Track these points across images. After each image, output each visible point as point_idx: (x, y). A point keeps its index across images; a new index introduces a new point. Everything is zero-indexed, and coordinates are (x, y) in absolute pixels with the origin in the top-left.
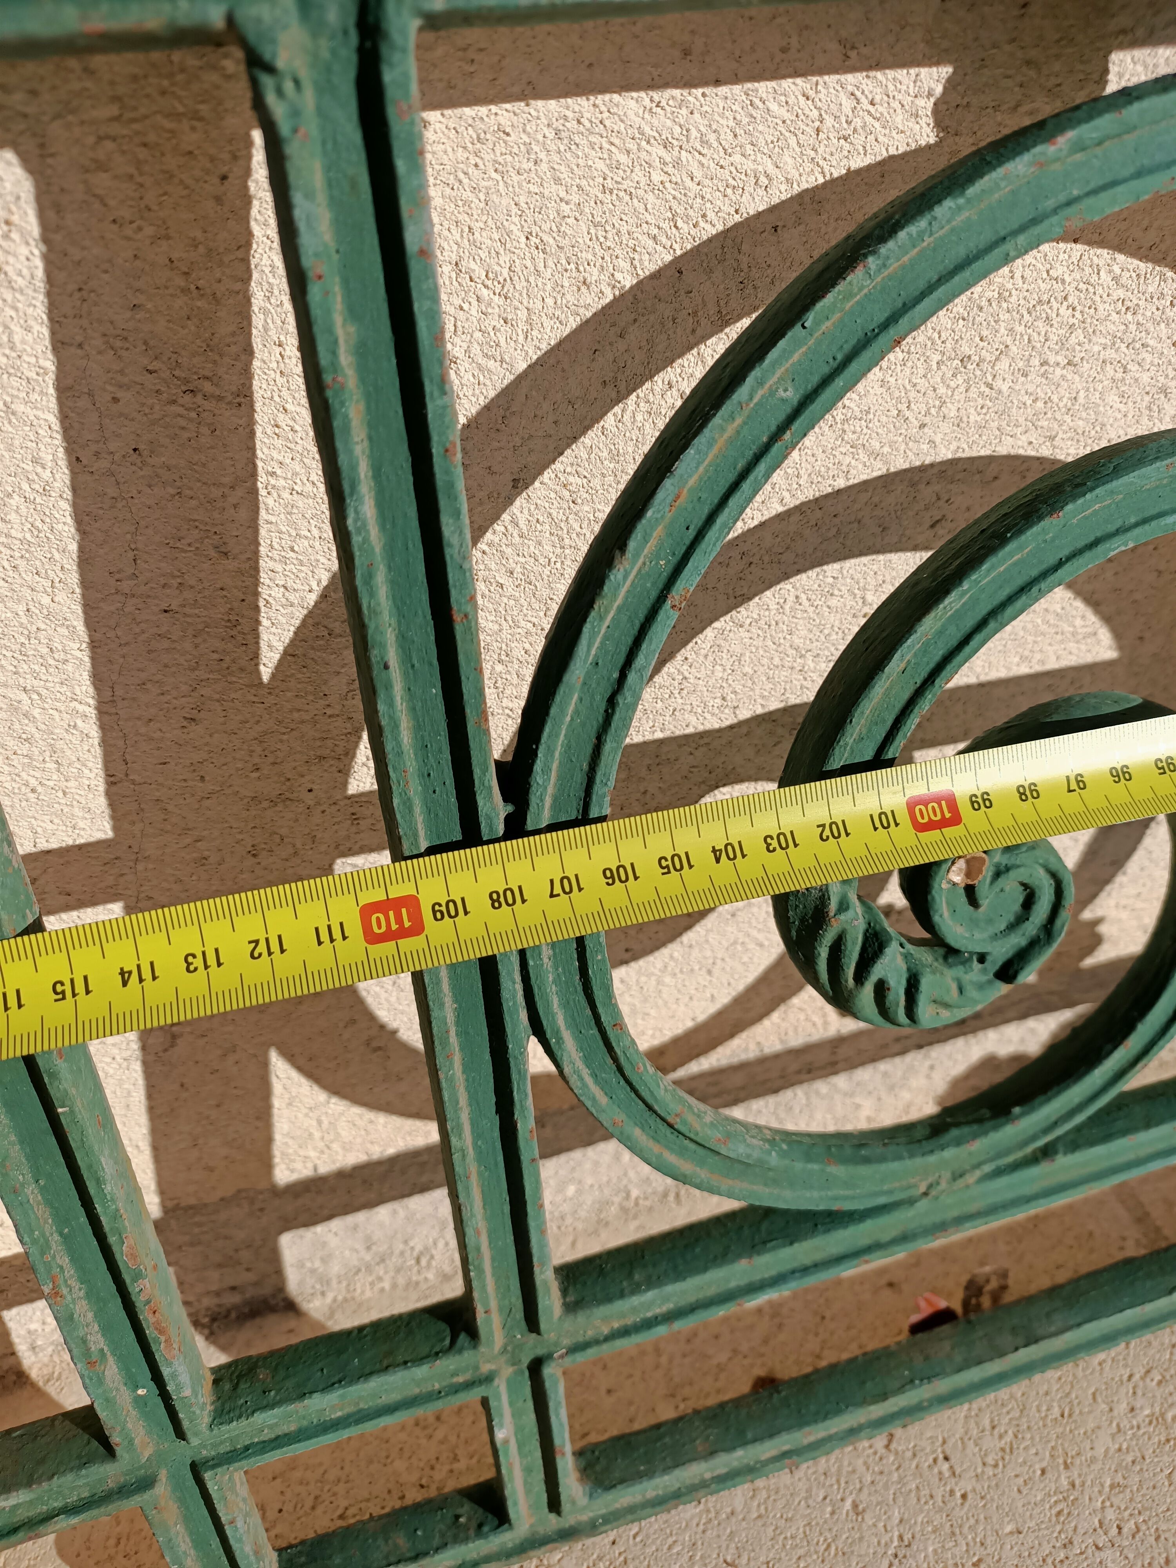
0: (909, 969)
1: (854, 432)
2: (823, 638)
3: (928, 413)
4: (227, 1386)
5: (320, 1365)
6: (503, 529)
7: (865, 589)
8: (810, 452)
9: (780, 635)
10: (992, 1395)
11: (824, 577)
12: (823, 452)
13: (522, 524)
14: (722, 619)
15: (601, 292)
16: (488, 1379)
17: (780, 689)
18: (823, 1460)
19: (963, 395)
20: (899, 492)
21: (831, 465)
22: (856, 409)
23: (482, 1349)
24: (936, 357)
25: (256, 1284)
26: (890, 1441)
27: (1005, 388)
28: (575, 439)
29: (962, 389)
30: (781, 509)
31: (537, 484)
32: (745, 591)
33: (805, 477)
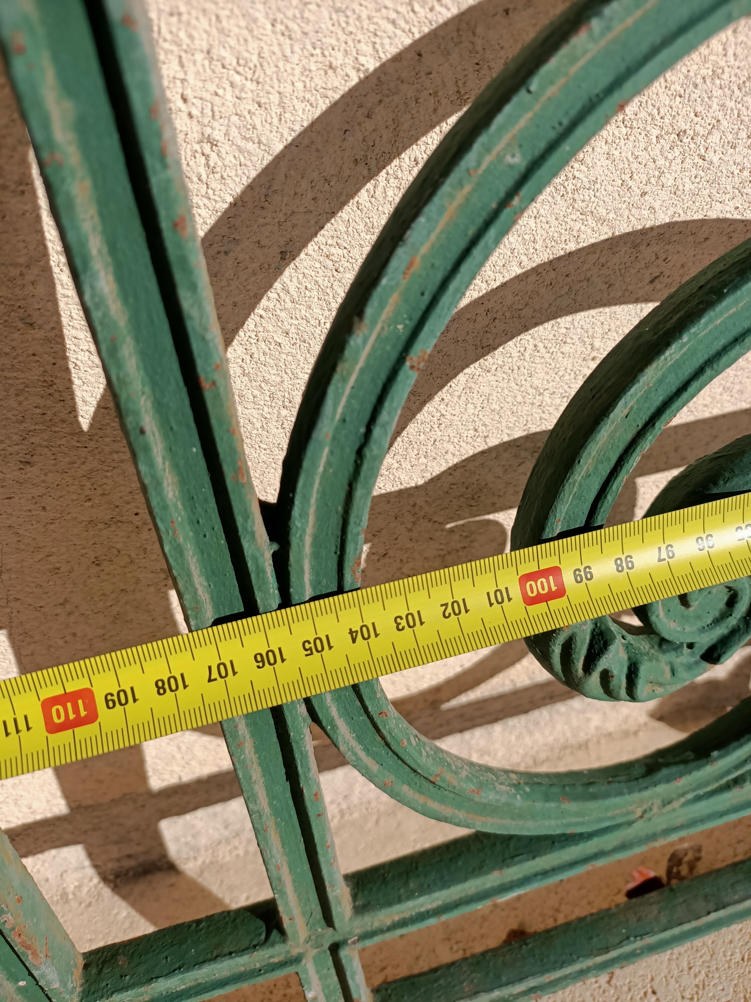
0: (629, 658)
1: (583, 201)
2: (557, 378)
3: (648, 182)
4: (94, 971)
5: (165, 954)
6: (276, 296)
7: (593, 337)
8: (544, 220)
9: (522, 378)
10: (689, 944)
11: (558, 328)
12: (556, 219)
13: (292, 290)
14: (472, 366)
15: (347, 75)
16: (297, 960)
17: (523, 421)
18: (560, 993)
19: (680, 166)
20: (623, 252)
21: (563, 231)
22: (585, 179)
23: (290, 943)
24: (655, 132)
25: (146, 853)
26: (611, 978)
27: (715, 160)
28: (333, 214)
29: (679, 161)
30: (519, 271)
31: (302, 255)
32: (491, 342)
33: (540, 242)
